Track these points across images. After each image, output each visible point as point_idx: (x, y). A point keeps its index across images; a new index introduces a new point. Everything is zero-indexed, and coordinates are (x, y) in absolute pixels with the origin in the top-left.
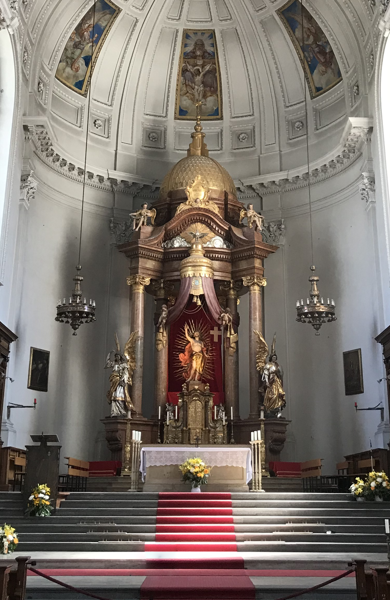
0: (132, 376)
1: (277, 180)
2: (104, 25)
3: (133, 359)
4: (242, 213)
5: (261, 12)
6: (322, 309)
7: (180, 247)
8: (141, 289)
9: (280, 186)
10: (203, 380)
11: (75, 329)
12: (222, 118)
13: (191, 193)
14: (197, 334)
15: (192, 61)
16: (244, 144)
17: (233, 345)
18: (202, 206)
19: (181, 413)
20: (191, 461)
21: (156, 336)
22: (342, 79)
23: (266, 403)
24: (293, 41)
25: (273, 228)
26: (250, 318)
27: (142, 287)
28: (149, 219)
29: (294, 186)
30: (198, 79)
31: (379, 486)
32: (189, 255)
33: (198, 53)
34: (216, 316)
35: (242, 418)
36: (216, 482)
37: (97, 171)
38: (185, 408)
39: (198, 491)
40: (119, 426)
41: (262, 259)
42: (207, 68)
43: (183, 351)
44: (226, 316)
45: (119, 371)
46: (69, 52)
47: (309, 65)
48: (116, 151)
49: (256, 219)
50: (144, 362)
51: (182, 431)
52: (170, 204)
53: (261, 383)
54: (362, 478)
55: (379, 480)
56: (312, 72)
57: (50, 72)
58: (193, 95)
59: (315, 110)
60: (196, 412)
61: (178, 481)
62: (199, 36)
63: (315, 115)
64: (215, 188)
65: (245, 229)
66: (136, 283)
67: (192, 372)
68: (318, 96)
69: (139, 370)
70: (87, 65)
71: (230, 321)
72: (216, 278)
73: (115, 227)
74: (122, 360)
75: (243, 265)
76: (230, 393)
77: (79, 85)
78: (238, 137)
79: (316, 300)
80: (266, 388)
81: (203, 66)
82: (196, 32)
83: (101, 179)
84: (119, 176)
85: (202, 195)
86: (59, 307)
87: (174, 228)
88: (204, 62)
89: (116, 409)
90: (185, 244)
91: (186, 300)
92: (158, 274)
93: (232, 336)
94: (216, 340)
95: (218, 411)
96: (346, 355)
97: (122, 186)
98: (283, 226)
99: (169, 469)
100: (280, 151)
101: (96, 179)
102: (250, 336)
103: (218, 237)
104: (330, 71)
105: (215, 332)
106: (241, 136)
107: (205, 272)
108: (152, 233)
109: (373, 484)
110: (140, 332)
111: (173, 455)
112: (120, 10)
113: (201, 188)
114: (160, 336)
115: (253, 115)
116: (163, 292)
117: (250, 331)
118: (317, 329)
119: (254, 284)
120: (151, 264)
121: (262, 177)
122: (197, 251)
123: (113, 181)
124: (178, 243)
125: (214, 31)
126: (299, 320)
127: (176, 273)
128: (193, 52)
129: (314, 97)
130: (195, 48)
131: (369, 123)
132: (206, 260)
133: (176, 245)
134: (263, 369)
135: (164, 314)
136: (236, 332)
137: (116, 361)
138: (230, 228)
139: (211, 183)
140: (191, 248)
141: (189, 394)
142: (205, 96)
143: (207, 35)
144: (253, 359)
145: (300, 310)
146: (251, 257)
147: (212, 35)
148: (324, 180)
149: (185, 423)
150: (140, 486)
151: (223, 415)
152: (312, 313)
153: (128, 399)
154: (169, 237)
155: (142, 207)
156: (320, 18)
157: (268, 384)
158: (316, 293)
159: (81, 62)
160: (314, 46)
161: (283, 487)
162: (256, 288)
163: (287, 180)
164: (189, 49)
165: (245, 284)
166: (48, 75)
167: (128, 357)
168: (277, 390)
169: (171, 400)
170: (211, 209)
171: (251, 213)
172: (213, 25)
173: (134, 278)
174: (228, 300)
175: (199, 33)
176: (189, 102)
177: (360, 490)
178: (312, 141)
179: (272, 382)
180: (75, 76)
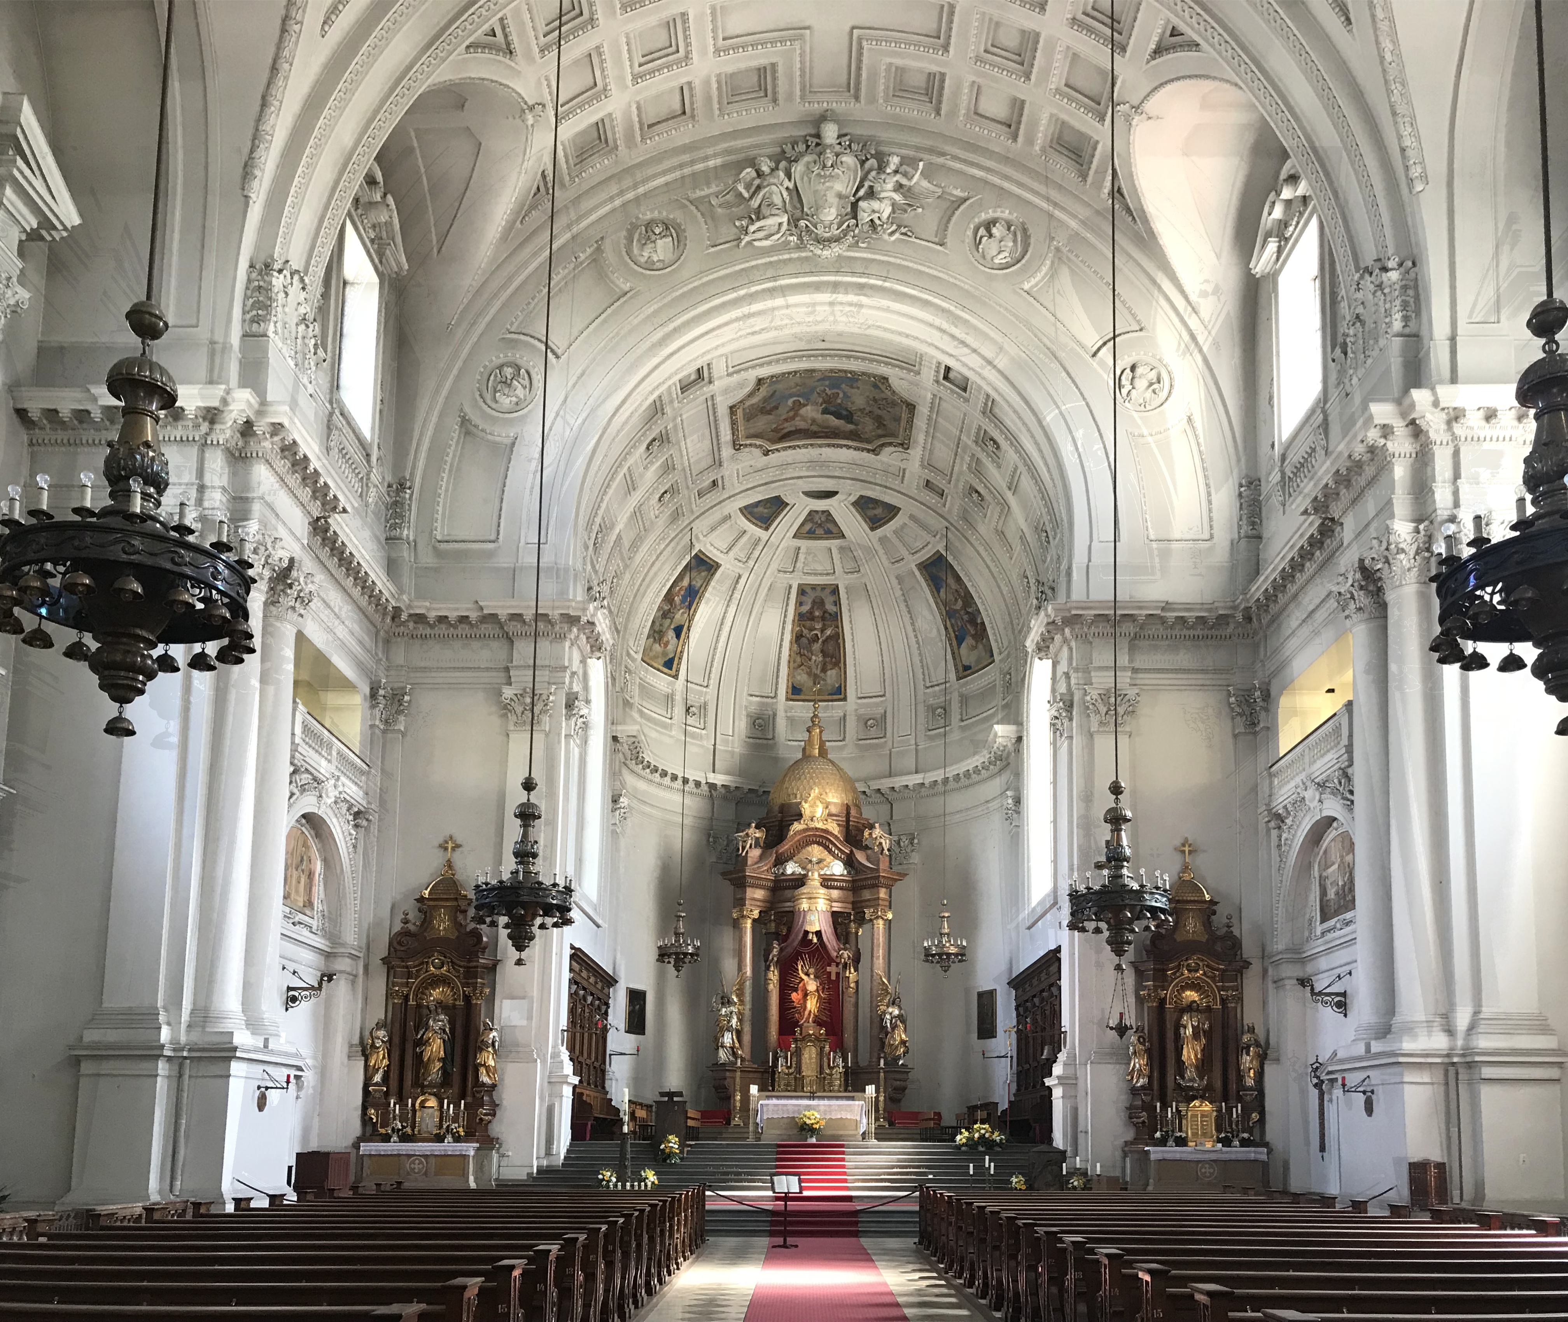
0: (740, 1020)
1: (911, 784)
2: (699, 585)
3: (742, 1002)
4: (866, 833)
5: (897, 565)
6: (953, 950)
7: (793, 874)
8: (749, 924)
9: (914, 790)
10: (818, 1022)
11: (678, 971)
12: (845, 699)
13: (806, 808)
14: (812, 971)
15: (808, 623)
16: (873, 732)
17: (852, 985)
18: (820, 825)
19: (794, 1059)
20: (807, 1113)
21: (766, 975)
22: (993, 661)
23: (887, 1050)
24: (937, 603)
25: (905, 842)
26: (872, 956)
27: (749, 921)
28: (757, 839)
29: (932, 792)
30: (817, 647)
31: (982, 1137)
32: (803, 884)
33: (817, 614)
34: (834, 954)
35: (861, 1064)
36: (830, 1132)
37: (692, 775)
38: (798, 1053)
39: (813, 1140)
40: (728, 1074)
41: (889, 887)
42: (828, 632)
43: (796, 990)
44: (846, 954)
45: (726, 1015)
46: (657, 624)
47: (956, 637)
48: (715, 745)
49: (883, 841)
50: (753, 1005)
51: (795, 1078)
52: (781, 821)
53: (883, 1028)
54: (967, 1129)
55: (983, 1132)
56: (959, 645)
57: (636, 656)
58: (809, 667)
59: (961, 696)
60: (810, 1058)
61: (795, 1131)
62: (818, 593)
63: (961, 702)
64: (835, 800)
65: (869, 852)
66: (743, 917)
67: (807, 1013)
68: (966, 677)
69: (747, 1013)
70: (678, 636)
71: (849, 958)
72: (835, 909)
73: (715, 842)
74: (730, 1002)
75: (867, 895)
76: (848, 1036)
77: (669, 664)
78: (865, 722)
79: (944, 940)
80: (887, 1034)
81: (822, 631)
82: (814, 587)
83: (698, 784)
84: (719, 779)
85: (819, 811)
86: (660, 948)
87: (786, 850)
88: (824, 625)
89: (723, 1056)
90: (799, 870)
91: (801, 935)
92: (768, 905)
93: (852, 975)
94: (833, 977)
95: (834, 1058)
96: (981, 995)
97: (723, 791)
98: (916, 841)
99: (786, 1121)
100: (917, 745)
101: (691, 784)
102: (872, 976)
103: (837, 862)
104: (980, 646)
105: (832, 969)
106: (869, 723)
107: (822, 905)
108: (761, 858)
109: (977, 1135)
110: (748, 970)
111: (790, 1108)
112: (718, 566)
113: (818, 803)
114: (771, 975)
115: (884, 696)
116: (773, 924)
117: (872, 970)
118: (945, 971)
119: (877, 918)
120: (759, 894)
121: (891, 779)
122: (813, 880)
123: (712, 786)
124: (791, 868)
125: (837, 586)
126: (927, 961)
127: (789, 904)
128: (811, 612)
129: (961, 678)
130: (812, 608)
131: (1017, 731)
132: (823, 891)
133: (789, 871)
134: (884, 1013)
135: (775, 952)
136: (856, 970)
137: (723, 1004)
138: (851, 851)
139: (830, 795)
140: (806, 876)
141: (803, 1039)
142: (824, 670)
143: (828, 591)
144: (874, 1003)
145: (927, 950)
146: (876, 886)
147: (835, 590)
148: (966, 787)
149: (799, 1069)
150: (758, 1136)
151: (840, 1061)
152: (940, 955)
153: (737, 1045)
154: (781, 861)
155: (749, 826)
156: (970, 580)
157: (889, 1029)
158: (946, 931)
159: (671, 634)
160: (962, 612)
161: (901, 1136)
162: (881, 922)
163: (923, 784)
164: (805, 608)
165: (867, 917)
166: (634, 660)
167: (736, 1000)
168: (900, 1035)
169: (783, 1045)
170: (831, 829)
171: (877, 832)
172: (836, 579)
173: (742, 911)
174: (848, 933)
175: (819, 588)
176: (805, 676)
177: (964, 1140)
178: (955, 735)
179: (894, 1027)
180: (664, 654)
